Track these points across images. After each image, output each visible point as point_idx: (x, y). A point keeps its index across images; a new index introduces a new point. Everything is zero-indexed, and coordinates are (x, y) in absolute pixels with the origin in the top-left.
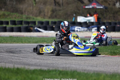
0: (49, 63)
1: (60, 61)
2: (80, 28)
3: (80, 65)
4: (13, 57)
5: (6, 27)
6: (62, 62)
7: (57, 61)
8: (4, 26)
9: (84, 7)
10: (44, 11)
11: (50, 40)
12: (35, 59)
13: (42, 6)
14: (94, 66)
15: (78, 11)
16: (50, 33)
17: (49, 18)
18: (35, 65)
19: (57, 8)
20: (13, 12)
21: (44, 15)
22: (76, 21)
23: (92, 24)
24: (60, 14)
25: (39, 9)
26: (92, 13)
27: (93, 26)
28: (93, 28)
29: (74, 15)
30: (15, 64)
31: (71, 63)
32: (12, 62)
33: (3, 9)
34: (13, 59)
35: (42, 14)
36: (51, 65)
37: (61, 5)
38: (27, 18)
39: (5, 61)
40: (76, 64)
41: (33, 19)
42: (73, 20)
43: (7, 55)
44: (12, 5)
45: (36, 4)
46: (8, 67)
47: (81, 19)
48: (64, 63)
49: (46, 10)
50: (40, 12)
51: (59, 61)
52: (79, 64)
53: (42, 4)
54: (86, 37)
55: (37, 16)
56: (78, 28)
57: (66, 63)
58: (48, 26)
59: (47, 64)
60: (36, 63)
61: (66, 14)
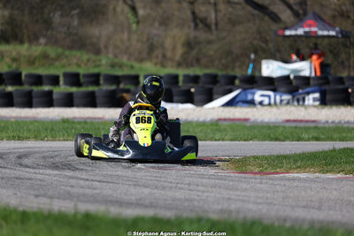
0: (180, 199)
1: (212, 192)
2: (271, 93)
3: (271, 203)
4: (73, 182)
5: (50, 93)
6: (218, 195)
7: (203, 192)
8: (46, 88)
9: (280, 33)
10: (162, 46)
12: (138, 188)
13: (156, 30)
14: (314, 208)
15: (263, 45)
16: (183, 110)
17: (179, 65)
18: (137, 204)
19: (202, 35)
20: (71, 48)
21: (164, 56)
22: (257, 74)
23: (306, 81)
24: (211, 53)
25: (148, 40)
26: (305, 51)
27: (308, 90)
28: (308, 93)
29: (252, 56)
30: (78, 201)
31: (245, 198)
32: (69, 196)
33: (42, 41)
34: (72, 186)
35: (158, 52)
36: (186, 204)
37: (213, 27)
38: (113, 66)
39: (50, 193)
40: (259, 201)
41: (132, 67)
42: (249, 72)
43: (56, 175)
44: (69, 28)
45: (138, 23)
46: (60, 212)
47: (271, 68)
48: (223, 198)
49: (168, 43)
50: (151, 48)
51: (208, 191)
52: (269, 201)
53: (157, 24)
54: (288, 121)
55: (141, 60)
56: (262, 96)
57: (229, 199)
58: (174, 90)
59: (173, 201)
60: (140, 199)
61: (229, 53)
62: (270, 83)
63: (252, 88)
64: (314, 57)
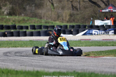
0: (68, 66)
2: (98, 31)
4: (33, 61)
5: (25, 32)
6: (80, 64)
7: (76, 63)
8: (24, 30)
9: (101, 11)
10: (62, 16)
12: (54, 62)
13: (60, 11)
14: (112, 68)
15: (95, 15)
16: (69, 37)
17: (68, 22)
18: (54, 68)
19: (75, 12)
20: (32, 17)
21: (63, 19)
22: (93, 25)
23: (109, 27)
24: (78, 18)
25: (57, 14)
26: (109, 17)
27: (110, 29)
28: (110, 31)
29: (92, 19)
30: (35, 67)
31: (90, 65)
32: (32, 65)
33: (23, 15)
34: (33, 62)
35: (61, 18)
36: (70, 67)
37: (79, 9)
38: (46, 23)
39: (25, 64)
40: (94, 66)
41: (52, 23)
43: (27, 59)
44: (31, 11)
45: (54, 8)
46: (29, 70)
47: (98, 23)
48: (82, 65)
49: (64, 15)
50: (59, 17)
51: (77, 63)
52: (97, 66)
53: (60, 9)
54: (103, 40)
55: (55, 21)
56: (95, 32)
57: (84, 65)
58: (66, 30)
60: (55, 66)
61: (84, 18)
62: (98, 28)
63: (92, 29)
64: (111, 19)
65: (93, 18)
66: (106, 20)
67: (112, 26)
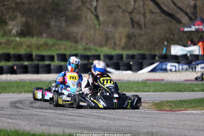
0: (124, 126)
1: (142, 122)
2: (176, 64)
3: (177, 128)
4: (62, 116)
5: (49, 66)
6: (146, 124)
7: (137, 122)
8: (47, 63)
9: (182, 29)
10: (114, 38)
11: (125, 87)
12: (100, 120)
13: (110, 29)
14: (201, 130)
15: (172, 37)
16: (126, 74)
17: (123, 49)
18: (99, 129)
19: (137, 31)
20: (61, 39)
21: (115, 44)
22: (168, 53)
23: (196, 57)
24: (142, 41)
25: (105, 34)
26: (196, 40)
27: (198, 62)
28: (198, 64)
29: (166, 43)
30: (65, 128)
31: (162, 125)
32: (60, 125)
33: (45, 35)
34: (62, 119)
35: (111, 42)
36: (128, 129)
37: (143, 26)
38: (85, 49)
39: (49, 123)
40: (169, 127)
41: (96, 50)
42: (164, 52)
43: (52, 113)
44: (60, 28)
45: (99, 24)
46: (54, 134)
47: (176, 50)
48: (149, 126)
49: (117, 36)
50: (107, 39)
51: (140, 121)
52: (175, 126)
53: (110, 26)
54: (186, 80)
55: (101, 46)
56: (172, 66)
57: (152, 125)
58: (121, 63)
59: (120, 127)
60: (101, 126)
61: (152, 42)
62: (176, 59)
63: (166, 62)
64: (200, 43)
65: (168, 41)
66: (190, 46)
67: (202, 55)
